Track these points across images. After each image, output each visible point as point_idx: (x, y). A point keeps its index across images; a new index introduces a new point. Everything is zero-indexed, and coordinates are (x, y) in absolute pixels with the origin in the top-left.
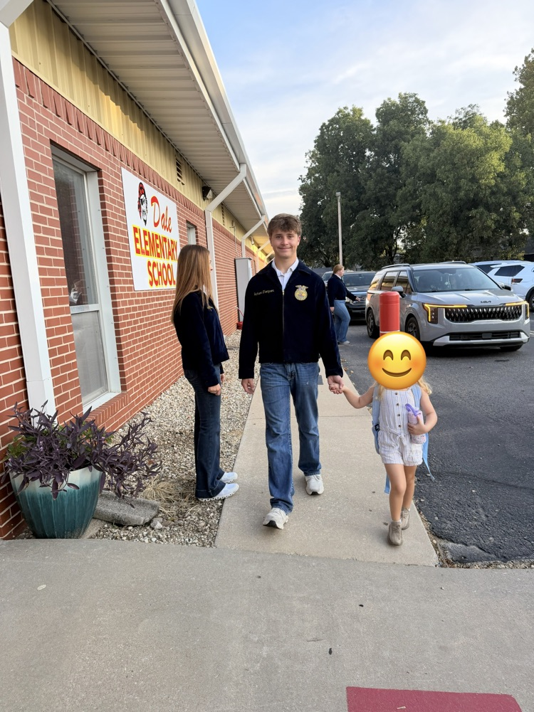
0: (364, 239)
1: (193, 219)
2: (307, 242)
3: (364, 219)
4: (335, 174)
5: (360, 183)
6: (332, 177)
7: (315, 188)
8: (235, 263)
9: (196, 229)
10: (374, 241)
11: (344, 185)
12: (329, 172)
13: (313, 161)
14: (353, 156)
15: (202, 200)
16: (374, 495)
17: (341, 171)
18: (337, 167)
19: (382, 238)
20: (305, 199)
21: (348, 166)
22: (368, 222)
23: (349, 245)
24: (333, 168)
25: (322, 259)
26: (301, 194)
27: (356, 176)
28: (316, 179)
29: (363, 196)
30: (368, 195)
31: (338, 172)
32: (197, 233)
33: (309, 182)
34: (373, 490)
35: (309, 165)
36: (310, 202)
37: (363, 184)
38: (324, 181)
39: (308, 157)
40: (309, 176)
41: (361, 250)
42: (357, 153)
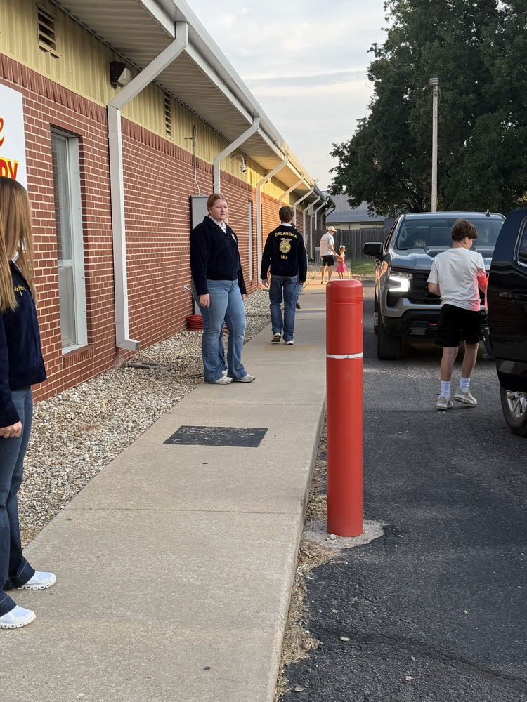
0: (485, 167)
1: (73, 122)
2: (380, 168)
3: (486, 130)
4: (436, 43)
5: (482, 63)
6: (429, 49)
7: (399, 68)
8: (190, 205)
9: (81, 140)
10: (505, 172)
11: (451, 65)
12: (426, 40)
13: (399, 18)
14: (472, 10)
15: (107, 86)
16: (204, 674)
17: (448, 39)
18: (441, 31)
19: (519, 167)
20: (380, 89)
21: (461, 28)
22: (494, 135)
23: (457, 177)
24: (433, 32)
25: (409, 200)
26: (371, 79)
27: (475, 50)
28: (402, 52)
29: (487, 86)
30: (496, 84)
31: (442, 39)
32: (81, 148)
33: (389, 56)
34: (207, 665)
35: (390, 25)
36: (387, 93)
37: (487, 64)
38: (416, 57)
39: (389, 11)
40: (389, 46)
41: (477, 188)
42: (481, 6)
